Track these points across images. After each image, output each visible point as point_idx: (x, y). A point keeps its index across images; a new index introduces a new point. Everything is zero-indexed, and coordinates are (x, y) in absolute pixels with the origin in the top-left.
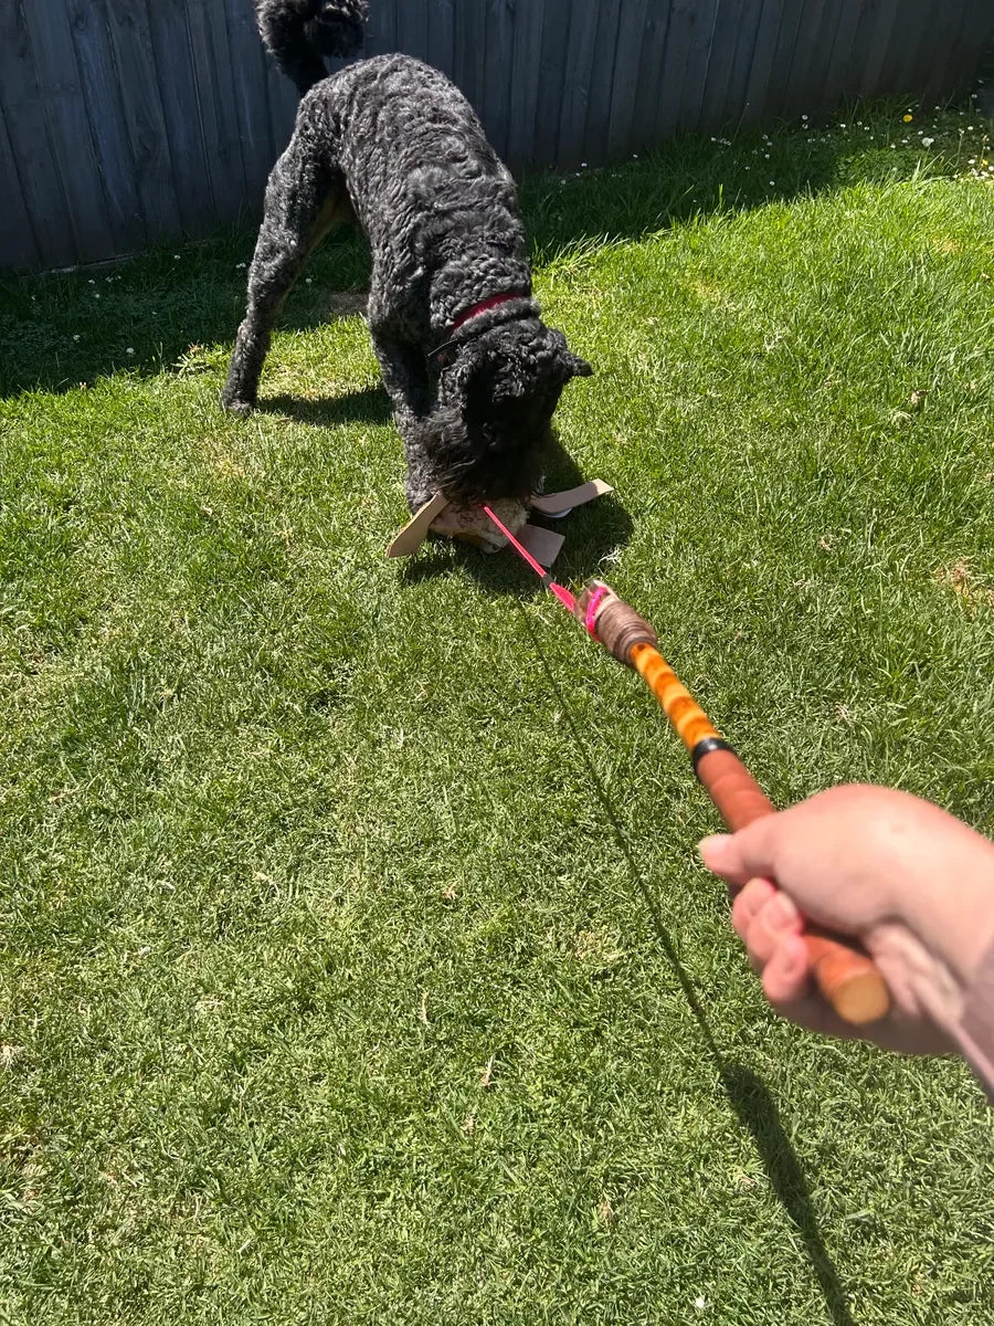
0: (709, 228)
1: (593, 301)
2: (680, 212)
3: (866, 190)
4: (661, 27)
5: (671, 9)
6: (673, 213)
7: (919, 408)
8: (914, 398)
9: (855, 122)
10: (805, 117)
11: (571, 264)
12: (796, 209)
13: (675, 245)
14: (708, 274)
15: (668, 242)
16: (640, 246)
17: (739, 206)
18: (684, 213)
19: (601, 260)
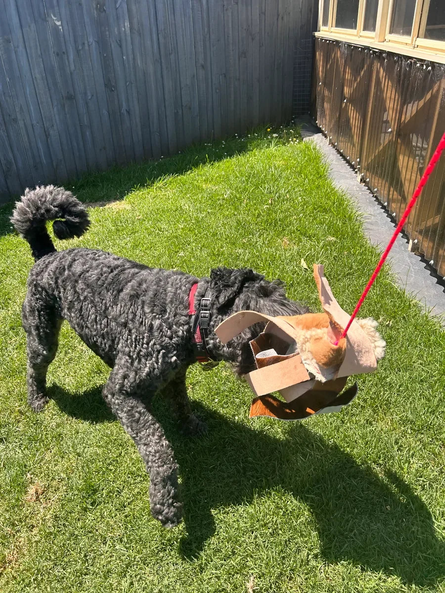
0: (206, 169)
1: (169, 193)
2: (195, 165)
3: (256, 152)
4: (180, 112)
5: (182, 106)
6: (193, 165)
7: (272, 204)
8: (270, 202)
9: (254, 134)
10: (236, 135)
11: (160, 184)
12: (234, 159)
13: (195, 175)
14: (206, 181)
15: (193, 174)
16: (183, 176)
17: (214, 161)
18: (196, 165)
19: (171, 182)
